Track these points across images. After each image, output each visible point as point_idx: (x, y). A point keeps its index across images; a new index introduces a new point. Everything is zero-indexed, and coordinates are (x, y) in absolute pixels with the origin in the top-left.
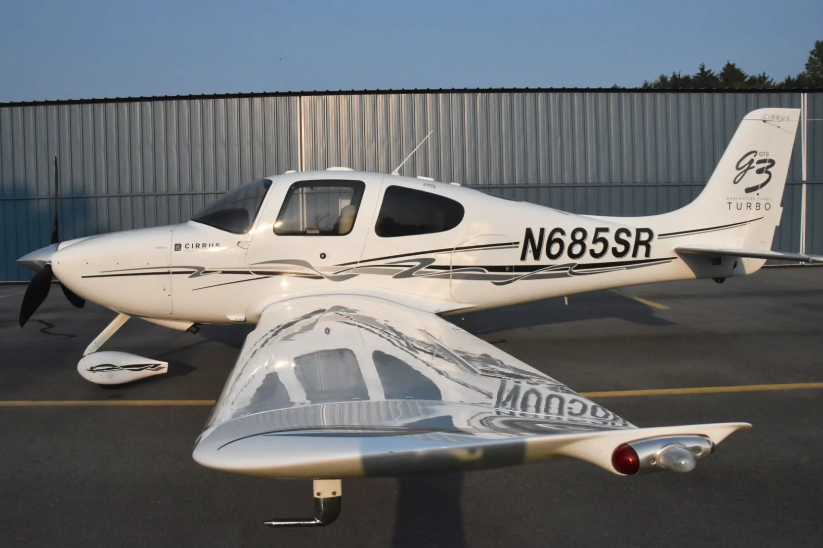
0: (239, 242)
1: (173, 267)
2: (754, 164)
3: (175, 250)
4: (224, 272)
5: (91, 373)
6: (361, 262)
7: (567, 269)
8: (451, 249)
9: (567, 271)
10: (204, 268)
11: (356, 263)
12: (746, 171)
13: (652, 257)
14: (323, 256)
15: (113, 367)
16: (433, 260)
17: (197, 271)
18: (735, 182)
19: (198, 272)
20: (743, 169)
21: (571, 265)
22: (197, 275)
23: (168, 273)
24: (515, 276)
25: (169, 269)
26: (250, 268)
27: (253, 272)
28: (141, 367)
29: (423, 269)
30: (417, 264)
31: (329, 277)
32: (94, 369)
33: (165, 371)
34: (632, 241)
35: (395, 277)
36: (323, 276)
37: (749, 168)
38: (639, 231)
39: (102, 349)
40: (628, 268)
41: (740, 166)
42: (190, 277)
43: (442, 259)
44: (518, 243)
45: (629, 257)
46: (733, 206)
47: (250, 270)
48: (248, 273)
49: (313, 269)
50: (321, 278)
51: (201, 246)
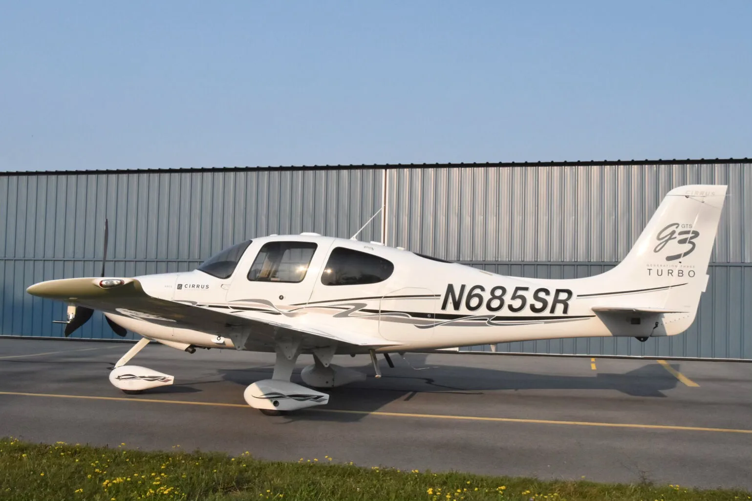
0: (222, 285)
2: (676, 235)
3: (178, 289)
5: (118, 380)
6: (309, 303)
7: (486, 320)
8: (381, 297)
9: (486, 322)
10: (197, 303)
11: (305, 304)
12: (667, 241)
13: (570, 314)
14: (281, 297)
15: (133, 377)
16: (365, 305)
17: (191, 305)
18: (655, 251)
20: (664, 239)
21: (490, 317)
24: (436, 322)
26: (229, 304)
27: (231, 307)
28: (153, 378)
29: (357, 312)
30: (352, 307)
31: (285, 314)
32: (120, 378)
33: (171, 383)
34: (550, 299)
35: (334, 316)
36: (281, 313)
37: (670, 239)
38: (558, 291)
39: (128, 364)
40: (545, 323)
41: (661, 236)
43: (371, 305)
44: (439, 296)
45: (546, 313)
46: (654, 272)
47: (229, 306)
48: (227, 308)
49: (274, 307)
50: (279, 314)
51: (196, 287)
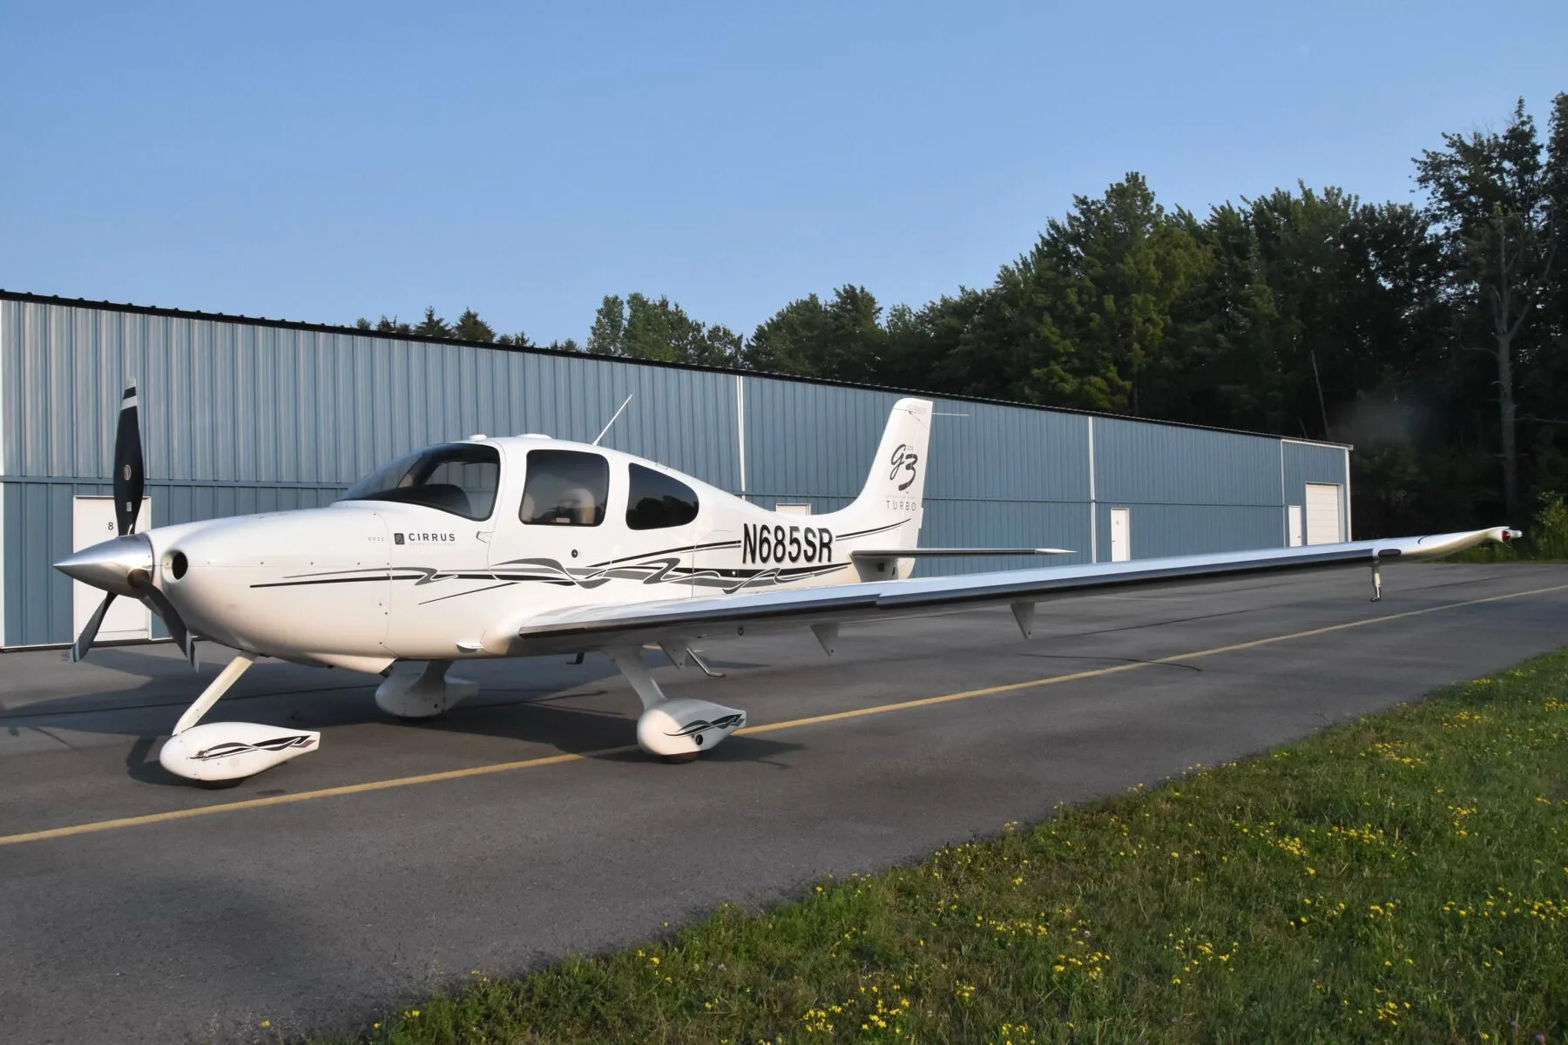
0: (478, 534)
1: (394, 569)
2: (904, 459)
3: (397, 543)
4: (461, 577)
6: (614, 562)
7: (773, 575)
8: (692, 548)
9: (773, 578)
10: (436, 571)
11: (608, 563)
12: (899, 466)
13: (834, 562)
14: (575, 554)
15: (240, 747)
16: (677, 561)
17: (426, 574)
18: (891, 479)
19: (428, 575)
20: (896, 463)
21: (776, 570)
22: (427, 581)
23: (387, 578)
24: (740, 582)
25: (388, 572)
26: (493, 570)
27: (497, 576)
28: (282, 743)
29: (670, 572)
30: (665, 565)
31: (580, 583)
32: (205, 755)
34: (817, 542)
35: (645, 583)
36: (574, 581)
37: (901, 463)
38: (822, 531)
40: (816, 575)
41: (894, 461)
42: (418, 584)
43: (686, 560)
44: (739, 542)
45: (815, 563)
46: (891, 504)
47: (493, 573)
48: (490, 577)
49: (563, 570)
50: (572, 584)
51: (430, 537)
